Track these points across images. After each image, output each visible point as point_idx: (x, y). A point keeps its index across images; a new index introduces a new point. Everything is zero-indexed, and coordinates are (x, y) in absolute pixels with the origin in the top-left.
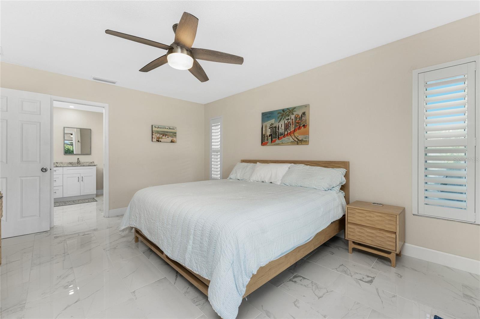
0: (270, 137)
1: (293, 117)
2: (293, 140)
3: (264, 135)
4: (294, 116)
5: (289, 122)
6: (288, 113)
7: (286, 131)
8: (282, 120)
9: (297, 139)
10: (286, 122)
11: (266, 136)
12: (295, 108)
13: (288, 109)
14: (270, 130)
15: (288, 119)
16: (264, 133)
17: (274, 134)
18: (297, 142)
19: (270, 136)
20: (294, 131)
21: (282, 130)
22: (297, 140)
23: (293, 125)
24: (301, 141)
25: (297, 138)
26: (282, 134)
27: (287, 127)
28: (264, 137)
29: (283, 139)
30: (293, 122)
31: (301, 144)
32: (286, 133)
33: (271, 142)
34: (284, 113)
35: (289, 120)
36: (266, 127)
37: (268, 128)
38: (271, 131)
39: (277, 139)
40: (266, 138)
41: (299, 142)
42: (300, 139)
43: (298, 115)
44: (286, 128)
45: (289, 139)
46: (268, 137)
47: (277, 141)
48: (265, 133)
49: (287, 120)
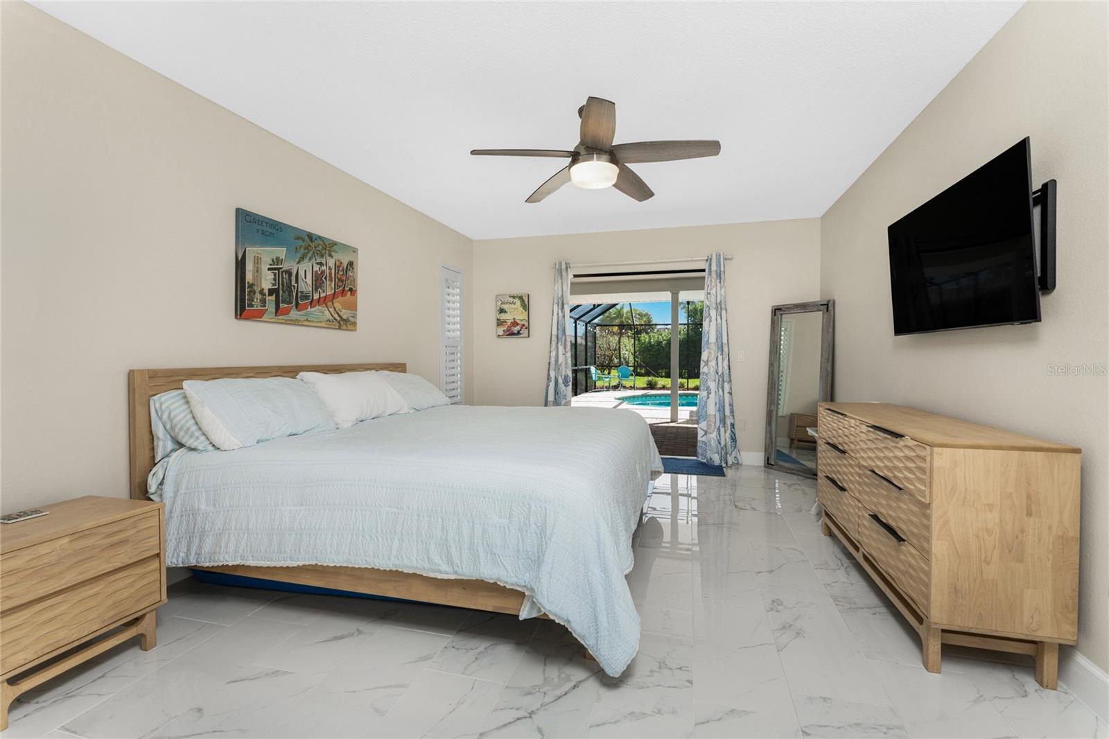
0: (273, 298)
1: (331, 262)
2: (331, 318)
3: (251, 286)
4: (334, 261)
5: (323, 272)
6: (320, 247)
7: (316, 290)
8: (306, 260)
9: (340, 316)
10: (316, 268)
11: (257, 290)
12: (335, 244)
13: (320, 237)
14: (270, 275)
15: (321, 264)
16: (249, 277)
17: (283, 290)
18: (339, 322)
19: (271, 292)
20: (334, 296)
21: (306, 285)
22: (338, 318)
23: (331, 281)
24: (346, 321)
25: (338, 314)
26: (306, 297)
27: (318, 281)
28: (249, 292)
29: (309, 309)
30: (330, 274)
31: (345, 327)
32: (316, 296)
33: (274, 311)
34: (312, 245)
35: (324, 268)
36: (257, 261)
37: (265, 267)
38: (275, 279)
39: (294, 307)
40: (258, 296)
41: (342, 323)
42: (345, 317)
43: (341, 263)
44: (316, 285)
45: (323, 313)
46: (265, 295)
47: (294, 314)
48: (254, 279)
49: (317, 263)
